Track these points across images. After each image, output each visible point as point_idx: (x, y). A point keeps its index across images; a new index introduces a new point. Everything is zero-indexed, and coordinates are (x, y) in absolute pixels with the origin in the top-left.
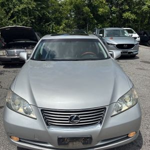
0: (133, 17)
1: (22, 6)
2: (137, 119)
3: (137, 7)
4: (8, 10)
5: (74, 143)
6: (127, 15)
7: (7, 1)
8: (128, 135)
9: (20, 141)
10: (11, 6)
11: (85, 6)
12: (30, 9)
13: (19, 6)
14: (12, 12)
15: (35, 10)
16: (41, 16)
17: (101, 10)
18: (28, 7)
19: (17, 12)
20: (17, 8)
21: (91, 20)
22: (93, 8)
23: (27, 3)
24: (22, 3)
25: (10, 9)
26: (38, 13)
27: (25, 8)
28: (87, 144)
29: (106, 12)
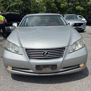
0: (82, 8)
1: (15, 4)
2: (85, 55)
3: (84, 3)
4: (6, 6)
5: (46, 69)
6: (78, 7)
7: (5, 1)
8: (79, 65)
9: (13, 69)
10: (8, 4)
11: (52, 3)
12: (19, 5)
13: (13, 4)
14: (8, 7)
15: (22, 6)
16: (26, 9)
17: (62, 5)
18: (18, 4)
19: (12, 7)
20: (12, 5)
21: (56, 11)
22: (57, 4)
23: (17, 2)
24: (14, 2)
25: (7, 5)
26: (24, 7)
27: (16, 5)
28: (54, 69)
29: (65, 6)
